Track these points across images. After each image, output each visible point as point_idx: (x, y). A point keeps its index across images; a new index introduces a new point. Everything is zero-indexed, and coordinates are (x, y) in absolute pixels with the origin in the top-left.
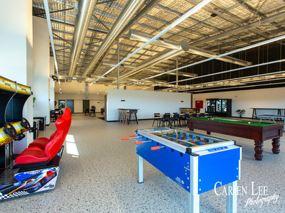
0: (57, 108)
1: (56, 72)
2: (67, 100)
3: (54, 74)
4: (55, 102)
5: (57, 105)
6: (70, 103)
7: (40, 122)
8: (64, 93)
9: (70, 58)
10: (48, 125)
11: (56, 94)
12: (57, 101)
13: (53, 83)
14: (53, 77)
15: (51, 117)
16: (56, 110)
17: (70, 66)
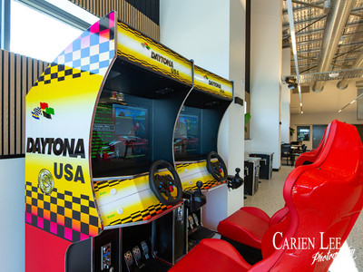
0: (295, 140)
1: (293, 71)
2: (314, 126)
3: (289, 74)
4: (291, 130)
5: (295, 135)
6: (319, 133)
7: (261, 162)
8: (308, 114)
9: (323, 39)
10: (277, 170)
11: (293, 115)
12: (295, 128)
13: (287, 91)
14: (287, 79)
15: (283, 155)
16: (293, 143)
17: (320, 61)
